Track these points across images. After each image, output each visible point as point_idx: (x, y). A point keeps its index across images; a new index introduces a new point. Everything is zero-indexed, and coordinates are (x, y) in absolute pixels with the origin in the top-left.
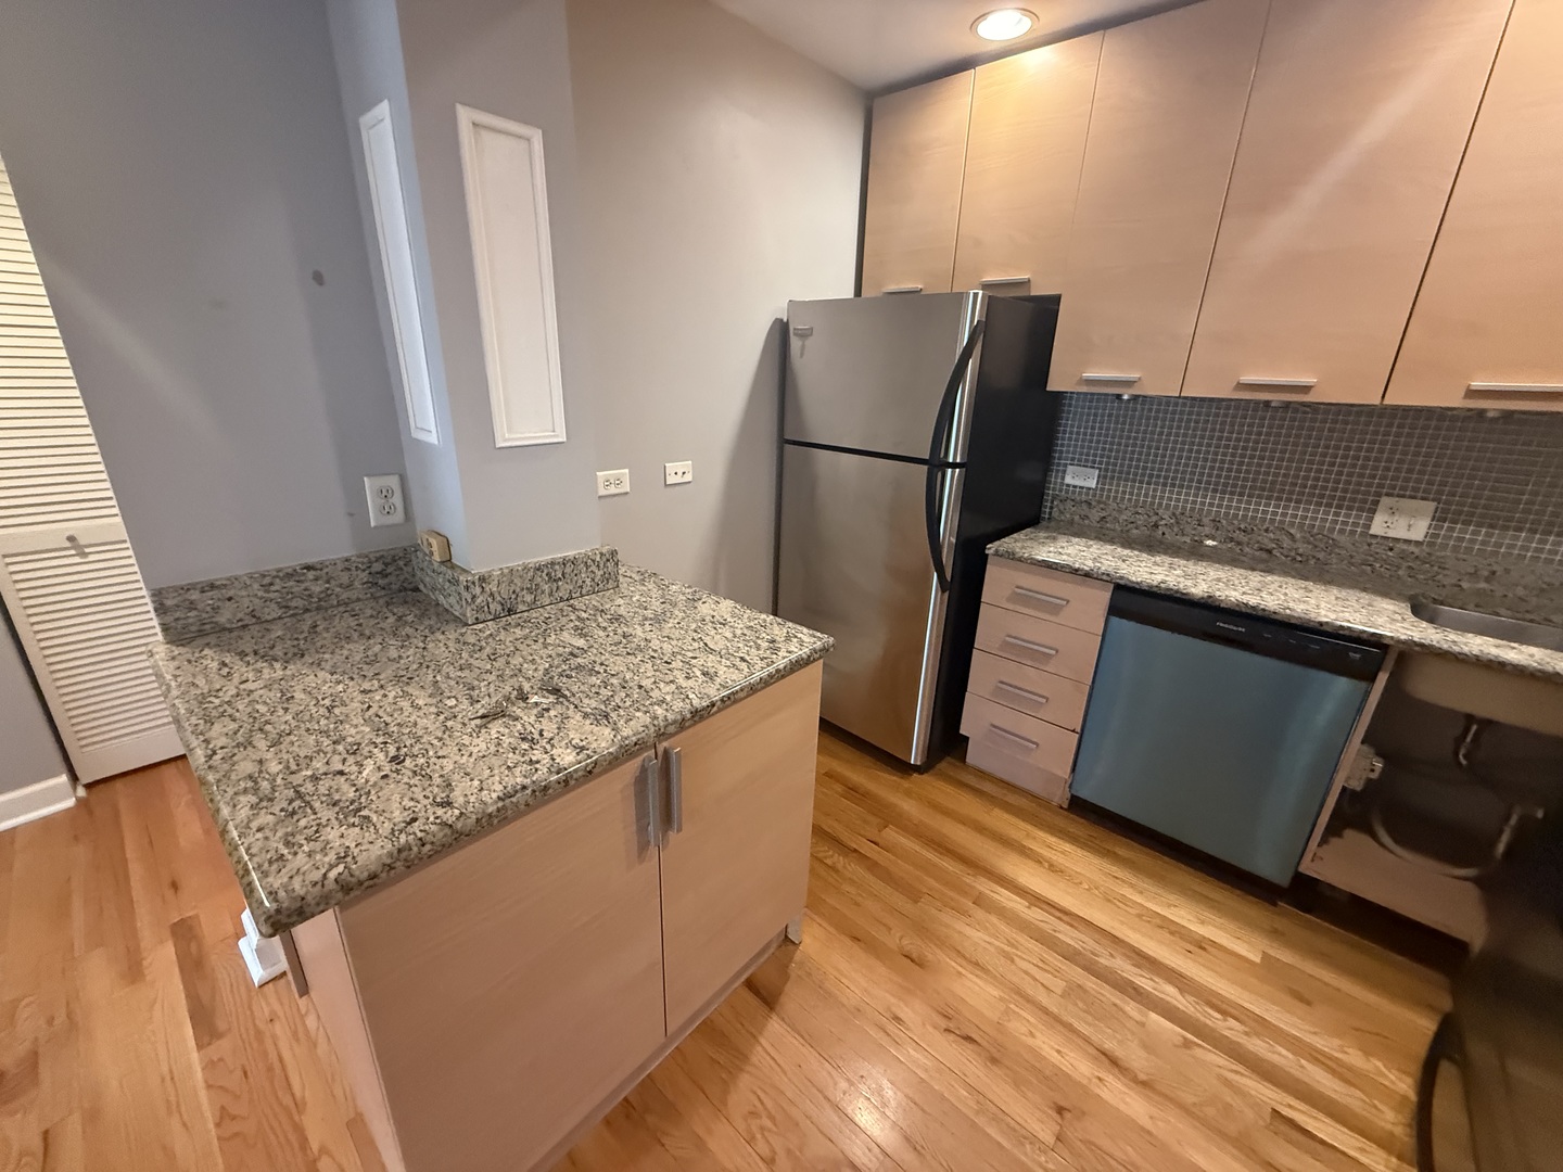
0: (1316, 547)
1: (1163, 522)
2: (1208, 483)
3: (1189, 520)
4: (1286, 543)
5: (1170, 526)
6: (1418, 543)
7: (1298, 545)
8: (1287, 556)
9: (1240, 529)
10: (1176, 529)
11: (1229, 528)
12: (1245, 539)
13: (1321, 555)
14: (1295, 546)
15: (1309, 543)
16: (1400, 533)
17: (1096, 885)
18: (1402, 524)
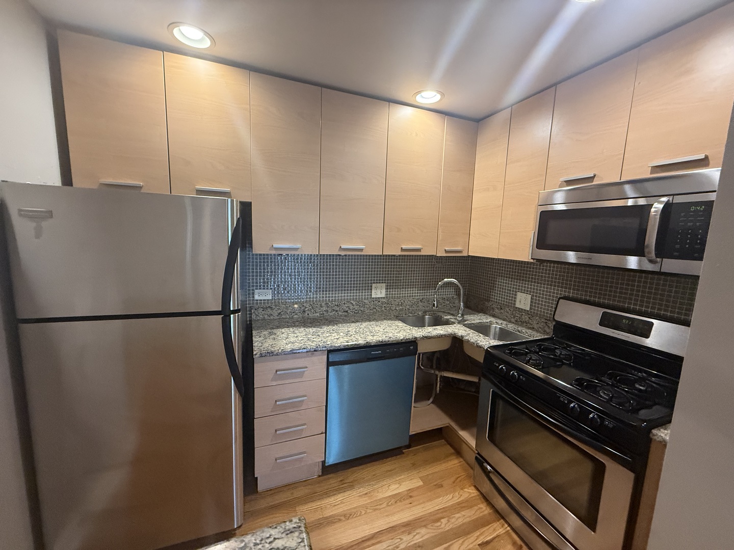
0: (360, 306)
1: (307, 309)
3: (317, 306)
4: (351, 307)
5: (310, 310)
6: (384, 298)
7: (355, 307)
9: (336, 305)
10: (312, 311)
11: (332, 306)
12: (338, 309)
13: (362, 309)
15: (358, 305)
16: (379, 296)
17: (365, 507)
18: (379, 292)
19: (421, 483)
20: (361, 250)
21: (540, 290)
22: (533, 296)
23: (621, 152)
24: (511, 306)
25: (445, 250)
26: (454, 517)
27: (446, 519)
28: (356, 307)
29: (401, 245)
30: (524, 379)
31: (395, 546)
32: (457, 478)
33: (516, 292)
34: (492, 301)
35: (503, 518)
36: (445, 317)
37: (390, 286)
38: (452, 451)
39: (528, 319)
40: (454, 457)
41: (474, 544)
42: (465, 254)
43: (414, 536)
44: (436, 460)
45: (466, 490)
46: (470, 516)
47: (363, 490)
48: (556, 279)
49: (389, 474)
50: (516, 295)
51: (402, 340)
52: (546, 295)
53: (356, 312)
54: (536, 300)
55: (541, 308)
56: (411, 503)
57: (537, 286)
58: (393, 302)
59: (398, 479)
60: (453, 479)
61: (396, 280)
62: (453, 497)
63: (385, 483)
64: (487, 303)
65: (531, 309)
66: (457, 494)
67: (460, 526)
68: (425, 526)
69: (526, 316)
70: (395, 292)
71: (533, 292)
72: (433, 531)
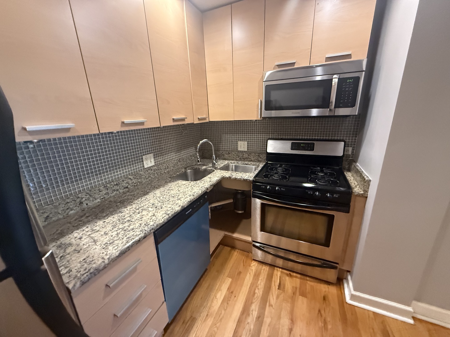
0: (137, 178)
1: (84, 199)
2: (92, 173)
3: (95, 192)
4: (130, 182)
5: (88, 199)
6: (154, 166)
8: (132, 186)
9: (115, 185)
11: (111, 187)
13: (139, 181)
14: (133, 181)
15: (135, 178)
16: (150, 165)
17: (214, 324)
18: (149, 162)
19: (230, 280)
20: (142, 123)
21: (252, 138)
22: (248, 142)
23: (309, 47)
24: (235, 151)
25: (199, 118)
26: (259, 284)
27: (257, 289)
28: (134, 181)
29: (172, 117)
30: (284, 189)
31: (249, 331)
32: (243, 261)
33: (237, 141)
34: (221, 150)
35: (275, 266)
36: (203, 168)
37: (156, 155)
38: (229, 249)
39: (247, 156)
40: (233, 251)
41: (276, 290)
42: (207, 121)
43: (252, 314)
44: (226, 260)
45: (252, 265)
46: (264, 278)
47: (204, 314)
48: (261, 129)
49: (210, 289)
50: (237, 143)
51: (201, 194)
52: (256, 140)
53: (135, 185)
54: (250, 144)
55: (254, 148)
56: (235, 297)
57: (250, 136)
58: (162, 167)
59: (217, 288)
60: (242, 264)
61: (159, 148)
62: (250, 274)
63: (212, 297)
64: (218, 152)
65: (248, 149)
66: (250, 270)
67: (265, 287)
68: (252, 303)
69: (246, 155)
70: (160, 159)
71: (248, 140)
72: (257, 301)
